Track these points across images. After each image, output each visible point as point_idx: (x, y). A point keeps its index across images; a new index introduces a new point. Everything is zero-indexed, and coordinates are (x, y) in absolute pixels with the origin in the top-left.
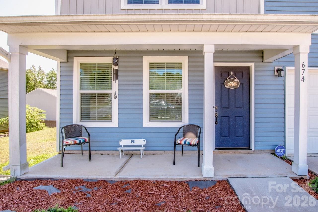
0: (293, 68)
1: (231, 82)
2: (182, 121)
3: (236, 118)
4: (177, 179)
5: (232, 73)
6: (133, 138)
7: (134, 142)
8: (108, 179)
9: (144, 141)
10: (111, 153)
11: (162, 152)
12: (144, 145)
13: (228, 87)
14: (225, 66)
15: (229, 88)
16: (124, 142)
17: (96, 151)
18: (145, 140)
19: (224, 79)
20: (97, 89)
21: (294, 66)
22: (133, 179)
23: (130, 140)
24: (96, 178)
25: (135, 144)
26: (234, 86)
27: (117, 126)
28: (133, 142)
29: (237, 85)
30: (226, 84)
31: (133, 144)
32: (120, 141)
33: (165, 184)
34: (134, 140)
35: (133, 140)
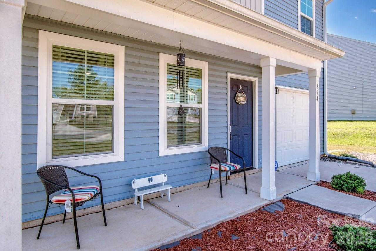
0: (308, 91)
1: (240, 97)
2: (201, 144)
3: (243, 136)
4: (252, 209)
5: (241, 87)
6: (150, 176)
7: (152, 181)
8: (189, 234)
9: (165, 176)
10: (114, 206)
11: (182, 188)
12: (164, 182)
13: (238, 102)
14: (240, 79)
15: (239, 104)
16: (138, 184)
17: (86, 209)
18: (166, 174)
19: (235, 93)
20: (87, 97)
21: (308, 90)
22: (216, 224)
23: (147, 178)
24: (174, 240)
25: (154, 184)
26: (242, 102)
27: (123, 160)
28: (150, 180)
29: (244, 100)
30: (237, 99)
31: (151, 184)
32: (132, 183)
33: (253, 218)
34: (152, 178)
35: (150, 177)
